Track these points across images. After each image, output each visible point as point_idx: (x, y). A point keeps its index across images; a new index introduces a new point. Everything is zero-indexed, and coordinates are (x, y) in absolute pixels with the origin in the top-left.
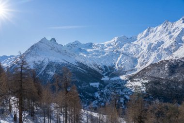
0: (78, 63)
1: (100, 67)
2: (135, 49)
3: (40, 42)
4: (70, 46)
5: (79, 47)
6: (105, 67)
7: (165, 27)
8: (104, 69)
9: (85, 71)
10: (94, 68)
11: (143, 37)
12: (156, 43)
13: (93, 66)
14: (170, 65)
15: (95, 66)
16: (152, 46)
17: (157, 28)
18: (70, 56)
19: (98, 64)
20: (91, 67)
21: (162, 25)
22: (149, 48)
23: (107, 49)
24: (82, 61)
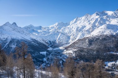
0: (32, 39)
1: (46, 42)
2: (68, 30)
3: (4, 25)
4: (27, 28)
5: (33, 29)
6: (50, 41)
7: (86, 18)
8: (49, 43)
9: (36, 44)
10: (43, 42)
11: (73, 23)
12: (81, 27)
13: (42, 41)
14: (89, 40)
15: (43, 41)
16: (79, 29)
17: (82, 18)
18: (27, 34)
19: (45, 40)
20: (41, 42)
21: (84, 16)
22: (77, 30)
23: (51, 30)
24: (34, 38)
